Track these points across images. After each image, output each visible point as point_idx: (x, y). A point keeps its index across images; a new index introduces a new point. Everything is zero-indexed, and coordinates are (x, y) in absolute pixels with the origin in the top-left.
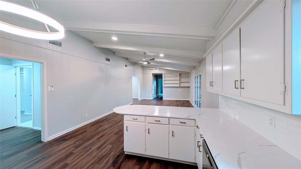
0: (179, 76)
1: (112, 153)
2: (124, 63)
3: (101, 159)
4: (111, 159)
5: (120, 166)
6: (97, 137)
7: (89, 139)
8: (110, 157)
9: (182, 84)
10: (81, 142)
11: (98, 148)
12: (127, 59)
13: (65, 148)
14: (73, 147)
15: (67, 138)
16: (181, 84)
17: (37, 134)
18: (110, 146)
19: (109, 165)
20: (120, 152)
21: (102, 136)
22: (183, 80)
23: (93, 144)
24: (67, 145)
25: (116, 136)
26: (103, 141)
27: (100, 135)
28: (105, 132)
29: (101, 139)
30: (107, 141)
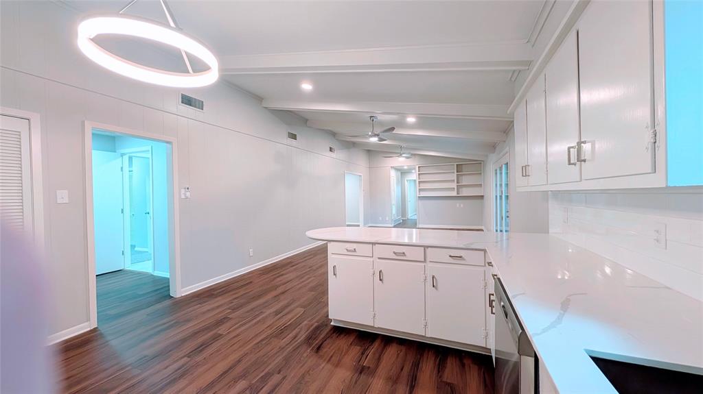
0: (455, 171)
1: (306, 322)
2: (326, 143)
3: (282, 332)
4: (302, 333)
5: (321, 345)
6: (274, 293)
7: (259, 296)
8: (301, 329)
9: (464, 189)
10: (242, 301)
11: (277, 313)
12: (333, 134)
13: (213, 309)
14: (229, 309)
15: (215, 293)
16: (460, 190)
17: (162, 284)
18: (301, 310)
19: (299, 341)
20: (321, 322)
21: (283, 293)
22: (466, 180)
23: (266, 305)
24: (217, 304)
25: (313, 293)
26: (285, 302)
27: (280, 290)
28: (289, 286)
29: (282, 297)
30: (294, 301)
